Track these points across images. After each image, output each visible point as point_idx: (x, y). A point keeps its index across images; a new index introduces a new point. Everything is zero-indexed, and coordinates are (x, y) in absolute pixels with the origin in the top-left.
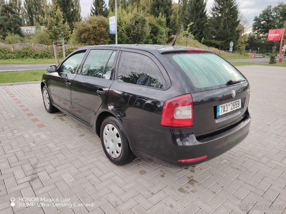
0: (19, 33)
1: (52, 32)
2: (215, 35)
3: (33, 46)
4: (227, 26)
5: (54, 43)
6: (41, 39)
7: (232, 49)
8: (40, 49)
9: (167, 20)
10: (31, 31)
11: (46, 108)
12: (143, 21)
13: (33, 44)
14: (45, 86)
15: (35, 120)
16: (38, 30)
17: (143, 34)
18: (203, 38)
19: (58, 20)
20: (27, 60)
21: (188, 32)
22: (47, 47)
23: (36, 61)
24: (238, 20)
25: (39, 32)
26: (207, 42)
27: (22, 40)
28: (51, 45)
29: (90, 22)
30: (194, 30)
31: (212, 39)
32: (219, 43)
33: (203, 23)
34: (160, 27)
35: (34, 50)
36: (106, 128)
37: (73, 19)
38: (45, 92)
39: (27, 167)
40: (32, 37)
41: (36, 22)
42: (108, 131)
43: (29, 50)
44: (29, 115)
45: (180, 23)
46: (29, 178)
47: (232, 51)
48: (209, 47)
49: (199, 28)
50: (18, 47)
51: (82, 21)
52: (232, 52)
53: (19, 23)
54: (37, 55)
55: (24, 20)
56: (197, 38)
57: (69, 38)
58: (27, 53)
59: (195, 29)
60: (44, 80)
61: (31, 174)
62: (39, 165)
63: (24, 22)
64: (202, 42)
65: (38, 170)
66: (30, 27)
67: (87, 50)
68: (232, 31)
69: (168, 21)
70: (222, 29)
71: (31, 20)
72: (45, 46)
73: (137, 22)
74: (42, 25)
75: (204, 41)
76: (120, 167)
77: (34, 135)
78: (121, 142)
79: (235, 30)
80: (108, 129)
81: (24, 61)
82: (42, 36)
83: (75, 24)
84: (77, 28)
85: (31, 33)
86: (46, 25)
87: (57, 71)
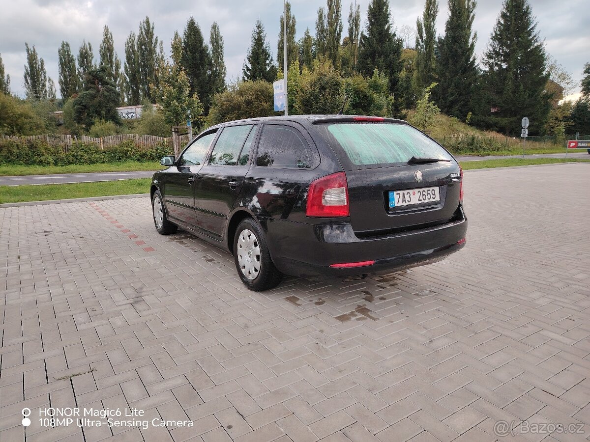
0: (114, 117)
1: (171, 111)
2: (495, 106)
3: (137, 139)
4: (522, 87)
5: (173, 130)
6: (152, 126)
7: (527, 133)
8: (150, 145)
9: (391, 81)
10: (134, 115)
11: (157, 227)
12: (335, 85)
13: (137, 136)
14: (157, 191)
15: (140, 243)
16: (148, 112)
17: (334, 108)
18: (470, 113)
19: (181, 90)
20: (127, 164)
21: (427, 101)
22: (162, 141)
23: (141, 167)
24: (545, 73)
25: (149, 116)
26: (478, 121)
27: (118, 131)
28: (169, 138)
29: (241, 93)
30: (451, 99)
31: (490, 115)
32: (504, 121)
33: (470, 84)
34: (375, 96)
35: (138, 146)
36: (241, 236)
37: (210, 89)
38: (157, 200)
39: (129, 291)
40: (135, 124)
41: (143, 98)
42: (243, 240)
43: (131, 147)
44: (131, 237)
45: (420, 86)
46: (132, 301)
47: (527, 136)
48: (482, 130)
49: (460, 94)
50: (112, 141)
51: (226, 91)
52: (527, 139)
53: (114, 101)
54: (143, 156)
55: (123, 94)
56: (457, 114)
57: (203, 124)
58: (126, 152)
59: (452, 95)
60: (155, 182)
61: (134, 297)
62: (144, 290)
63: (124, 99)
64: (467, 121)
65: (143, 294)
66: (133, 107)
67: (218, 128)
68: (532, 96)
69: (393, 83)
70: (510, 94)
71: (136, 94)
72: (159, 140)
73: (323, 88)
74: (155, 103)
75: (471, 119)
76: (260, 293)
77: (139, 260)
78: (259, 254)
79: (539, 95)
80: (244, 239)
81: (121, 166)
82: (153, 123)
83: (212, 97)
84: (216, 105)
85: (135, 117)
86: (162, 100)
87: (175, 164)
